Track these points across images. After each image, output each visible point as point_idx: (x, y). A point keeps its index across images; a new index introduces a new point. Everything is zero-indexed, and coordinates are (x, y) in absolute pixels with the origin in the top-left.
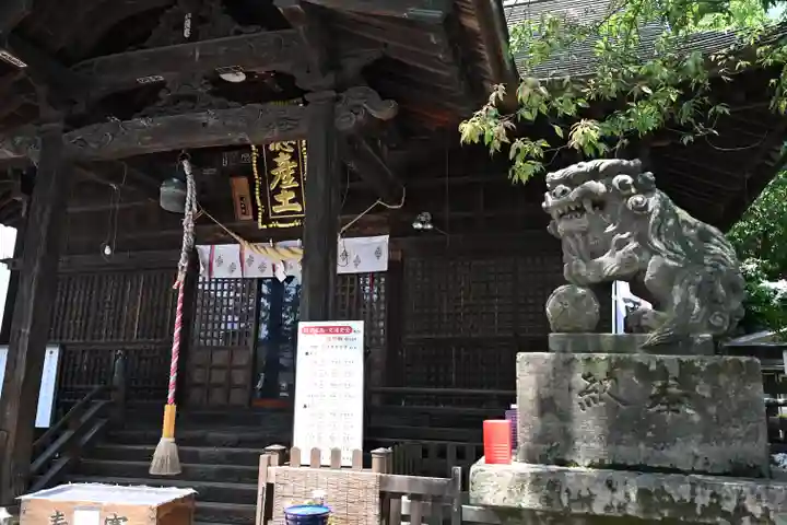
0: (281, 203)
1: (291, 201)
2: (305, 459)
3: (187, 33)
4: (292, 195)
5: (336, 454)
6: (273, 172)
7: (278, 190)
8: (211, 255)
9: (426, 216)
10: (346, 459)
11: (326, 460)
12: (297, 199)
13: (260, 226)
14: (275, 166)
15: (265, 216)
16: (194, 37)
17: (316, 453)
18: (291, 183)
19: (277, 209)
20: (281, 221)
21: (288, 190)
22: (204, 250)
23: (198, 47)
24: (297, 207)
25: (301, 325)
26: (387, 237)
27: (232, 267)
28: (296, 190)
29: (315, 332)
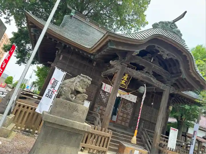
0: (122, 82)
1: (124, 83)
3: (152, 61)
4: (125, 82)
5: (173, 149)
6: (124, 76)
7: (123, 80)
8: (105, 85)
11: (171, 150)
12: (125, 83)
14: (125, 75)
18: (126, 79)
20: (121, 86)
21: (125, 80)
22: (104, 84)
23: (154, 65)
24: (124, 84)
25: (171, 128)
26: (137, 97)
27: (108, 90)
28: (126, 81)
29: (173, 130)
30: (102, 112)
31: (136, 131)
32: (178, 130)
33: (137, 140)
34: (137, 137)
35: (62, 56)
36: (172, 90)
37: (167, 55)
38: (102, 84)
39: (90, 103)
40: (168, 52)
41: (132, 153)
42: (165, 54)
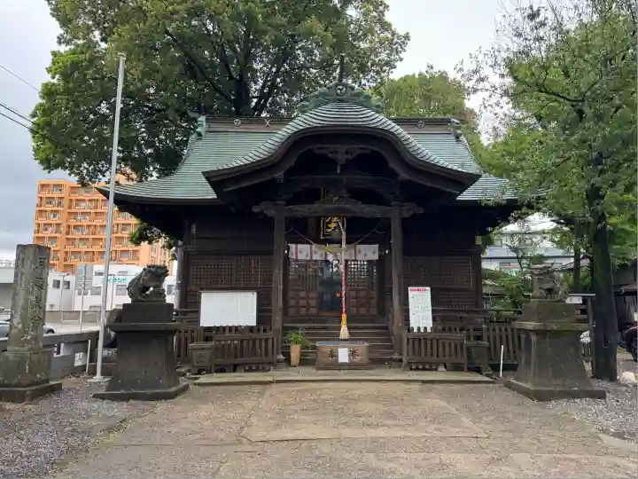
0: (330, 228)
1: (335, 228)
2: (415, 331)
3: (339, 171)
4: (336, 225)
5: (425, 328)
8: (296, 248)
10: (429, 330)
11: (422, 331)
13: (322, 238)
15: (324, 233)
16: (341, 174)
17: (419, 328)
18: (335, 219)
21: (335, 223)
22: (293, 246)
23: (345, 179)
25: (410, 288)
26: (377, 246)
27: (307, 255)
28: (338, 223)
29: (415, 290)
30: (308, 303)
31: (344, 317)
32: (428, 288)
33: (350, 333)
34: (349, 329)
35: (193, 225)
36: (408, 210)
37: (347, 153)
38: (288, 247)
39: (255, 294)
40: (345, 147)
41: (333, 354)
42: (342, 153)
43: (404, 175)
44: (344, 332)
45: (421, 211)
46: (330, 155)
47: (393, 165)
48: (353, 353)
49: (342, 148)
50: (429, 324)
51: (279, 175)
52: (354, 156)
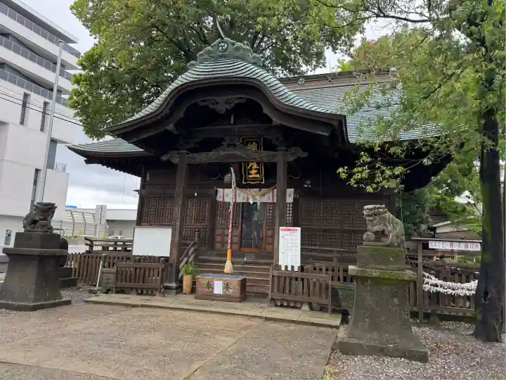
0: (252, 174)
1: (256, 174)
2: (283, 269)
3: (232, 122)
4: (256, 171)
5: (293, 267)
7: (251, 169)
8: (224, 192)
9: (308, 182)
10: (296, 269)
11: (289, 269)
12: (258, 173)
13: (244, 183)
15: (245, 178)
16: (235, 123)
17: (286, 267)
18: (256, 167)
19: (250, 176)
20: (252, 181)
21: (255, 169)
22: (220, 190)
24: (258, 176)
25: (281, 228)
27: (232, 199)
28: (258, 169)
29: (286, 230)
31: (229, 252)
32: (299, 229)
33: (234, 268)
35: (148, 174)
36: (293, 154)
37: (226, 103)
38: (217, 191)
40: (225, 98)
41: (210, 286)
42: (222, 104)
43: (276, 121)
44: (228, 266)
45: (305, 155)
46: (211, 106)
47: (266, 111)
48: (227, 286)
49: (221, 99)
50: (297, 263)
51: (171, 127)
52: (232, 105)
